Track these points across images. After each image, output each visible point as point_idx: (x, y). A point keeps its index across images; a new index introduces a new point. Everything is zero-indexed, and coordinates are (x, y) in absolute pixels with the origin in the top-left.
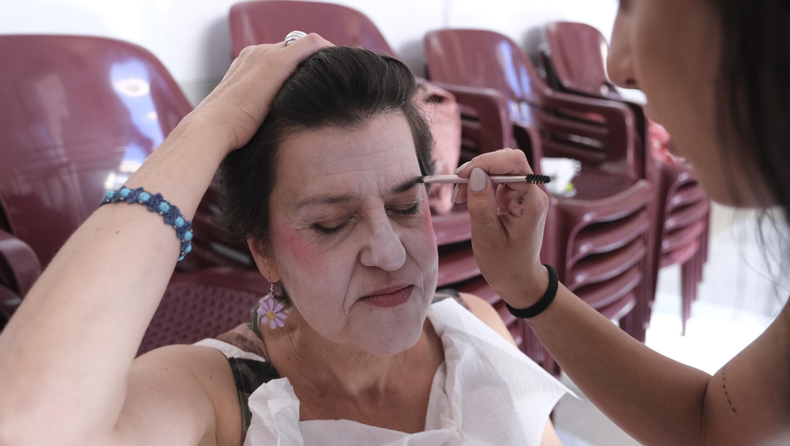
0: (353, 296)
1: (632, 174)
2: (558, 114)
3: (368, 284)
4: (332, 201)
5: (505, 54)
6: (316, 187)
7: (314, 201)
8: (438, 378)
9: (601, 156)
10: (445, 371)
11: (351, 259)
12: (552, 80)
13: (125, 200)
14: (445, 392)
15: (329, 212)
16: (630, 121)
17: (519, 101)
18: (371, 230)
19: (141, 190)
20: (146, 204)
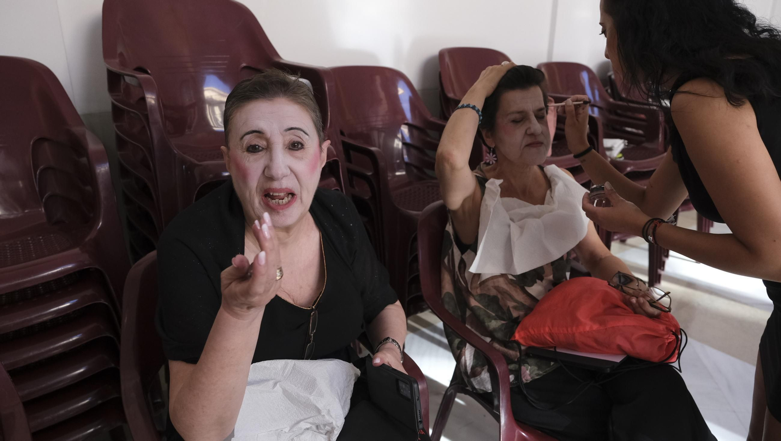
0: (524, 144)
1: (661, 148)
2: (617, 114)
3: (529, 140)
4: (519, 112)
5: (585, 76)
6: (514, 108)
7: (513, 113)
8: (548, 192)
9: (644, 139)
10: (551, 191)
11: (523, 132)
12: (615, 94)
13: (466, 107)
14: (552, 197)
15: (517, 116)
16: (661, 118)
17: (593, 106)
18: (530, 122)
19: (469, 104)
20: (472, 108)
